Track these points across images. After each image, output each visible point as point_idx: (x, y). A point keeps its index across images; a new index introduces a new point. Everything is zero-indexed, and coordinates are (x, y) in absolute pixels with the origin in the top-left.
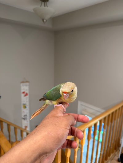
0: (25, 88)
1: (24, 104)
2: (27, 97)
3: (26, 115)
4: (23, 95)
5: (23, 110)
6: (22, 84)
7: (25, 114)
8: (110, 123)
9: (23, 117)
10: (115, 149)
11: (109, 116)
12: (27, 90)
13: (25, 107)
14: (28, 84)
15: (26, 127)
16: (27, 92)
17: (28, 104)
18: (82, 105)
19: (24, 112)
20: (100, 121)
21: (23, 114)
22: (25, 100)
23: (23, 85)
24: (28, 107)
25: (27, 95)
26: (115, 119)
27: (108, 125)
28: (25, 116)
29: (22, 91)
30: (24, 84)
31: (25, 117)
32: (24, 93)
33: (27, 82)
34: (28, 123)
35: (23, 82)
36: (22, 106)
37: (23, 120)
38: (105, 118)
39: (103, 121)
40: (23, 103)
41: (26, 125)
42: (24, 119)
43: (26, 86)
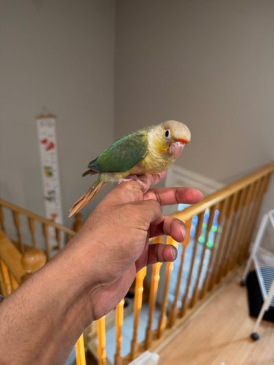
0: (47, 131)
1: (47, 168)
2: (54, 151)
3: (53, 192)
4: (43, 147)
5: (46, 180)
6: (39, 121)
7: (51, 189)
8: (232, 212)
9: (46, 195)
11: (232, 197)
12: (51, 136)
13: (50, 174)
14: (53, 120)
15: (54, 216)
16: (52, 140)
17: (55, 167)
18: (175, 172)
19: (47, 184)
20: (212, 209)
21: (47, 189)
22: (48, 158)
23: (42, 124)
24: (56, 174)
25: (51, 146)
26: (244, 204)
27: (228, 216)
28: (50, 193)
29: (42, 137)
30: (44, 121)
31: (52, 195)
32: (44, 141)
33: (51, 116)
34: (59, 207)
35: (42, 117)
36: (43, 173)
37: (47, 203)
38: (222, 202)
39: (217, 207)
40: (44, 164)
41: (55, 212)
42: (50, 199)
43: (50, 125)
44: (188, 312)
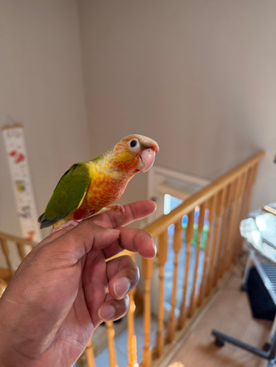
0: (15, 142)
1: (19, 182)
2: (24, 163)
3: (27, 208)
4: (12, 160)
5: (19, 195)
6: (5, 133)
7: (25, 204)
8: (222, 209)
9: (21, 211)
10: (234, 261)
11: (220, 193)
12: (19, 147)
13: (22, 189)
14: (20, 130)
15: (32, 233)
16: (22, 151)
17: (27, 180)
19: (20, 199)
20: (202, 207)
21: (20, 206)
22: (19, 171)
23: (8, 135)
24: (29, 188)
25: (21, 158)
27: (218, 214)
28: (24, 209)
29: (10, 150)
30: (11, 131)
31: (27, 211)
32: (13, 154)
33: (17, 125)
34: (36, 223)
35: (7, 127)
36: (15, 188)
37: (22, 220)
38: (211, 200)
39: (207, 205)
40: (15, 178)
41: (31, 229)
42: (25, 216)
43: (17, 136)
44: (187, 323)
